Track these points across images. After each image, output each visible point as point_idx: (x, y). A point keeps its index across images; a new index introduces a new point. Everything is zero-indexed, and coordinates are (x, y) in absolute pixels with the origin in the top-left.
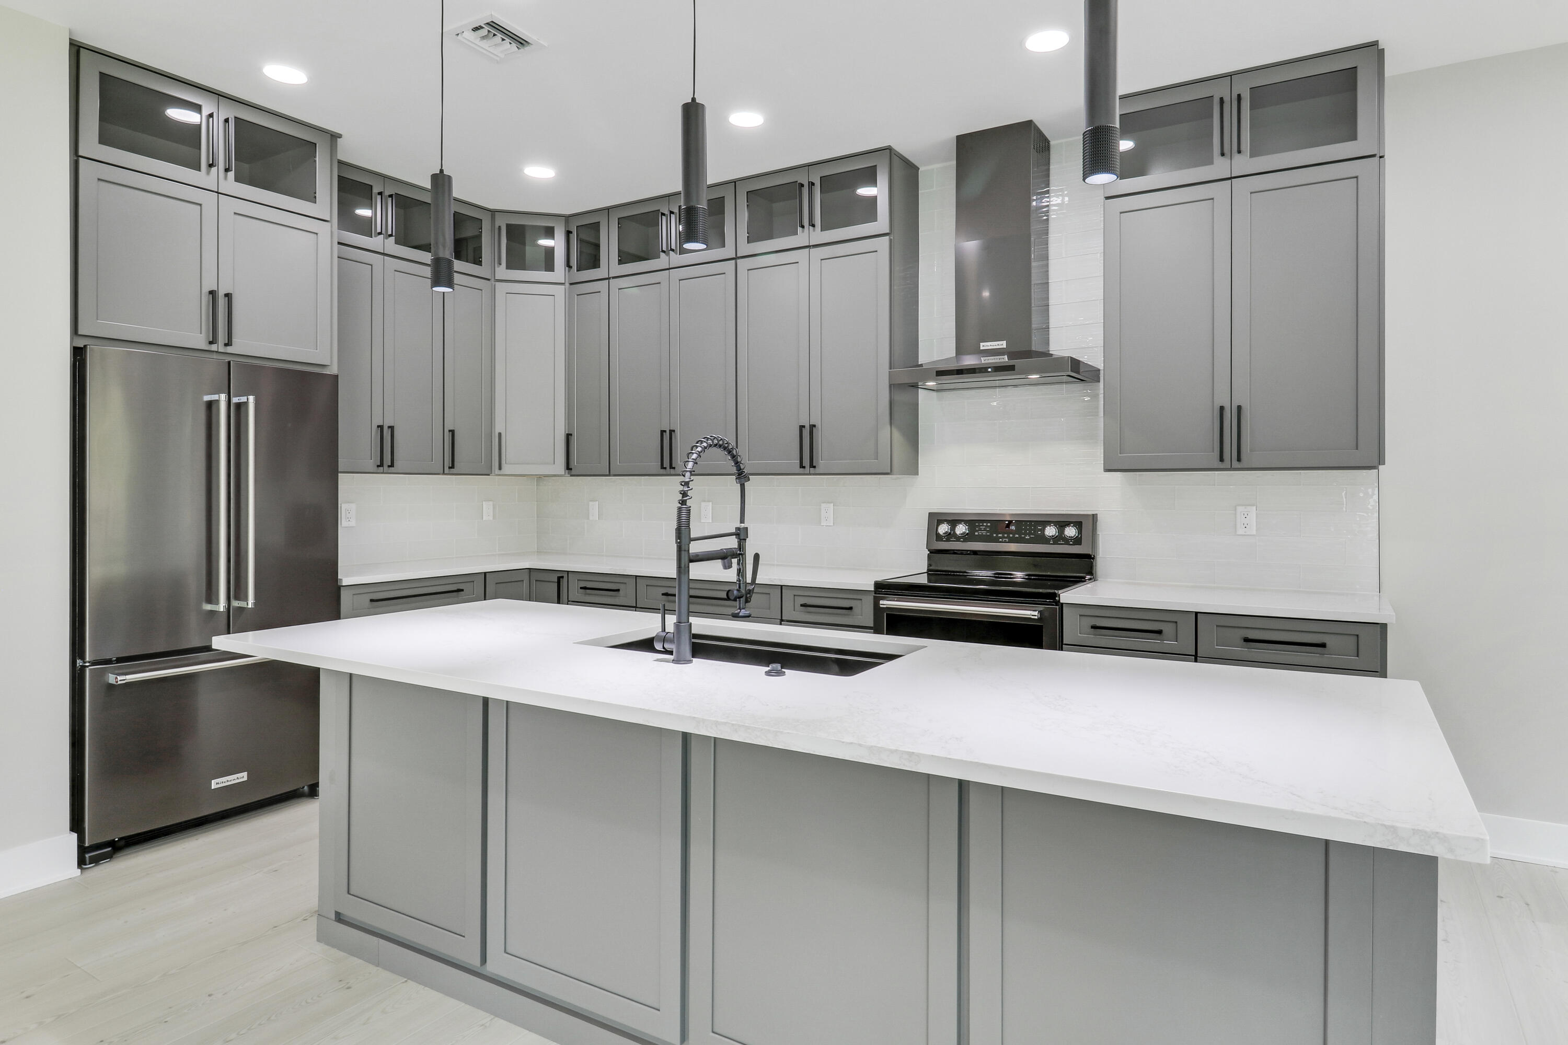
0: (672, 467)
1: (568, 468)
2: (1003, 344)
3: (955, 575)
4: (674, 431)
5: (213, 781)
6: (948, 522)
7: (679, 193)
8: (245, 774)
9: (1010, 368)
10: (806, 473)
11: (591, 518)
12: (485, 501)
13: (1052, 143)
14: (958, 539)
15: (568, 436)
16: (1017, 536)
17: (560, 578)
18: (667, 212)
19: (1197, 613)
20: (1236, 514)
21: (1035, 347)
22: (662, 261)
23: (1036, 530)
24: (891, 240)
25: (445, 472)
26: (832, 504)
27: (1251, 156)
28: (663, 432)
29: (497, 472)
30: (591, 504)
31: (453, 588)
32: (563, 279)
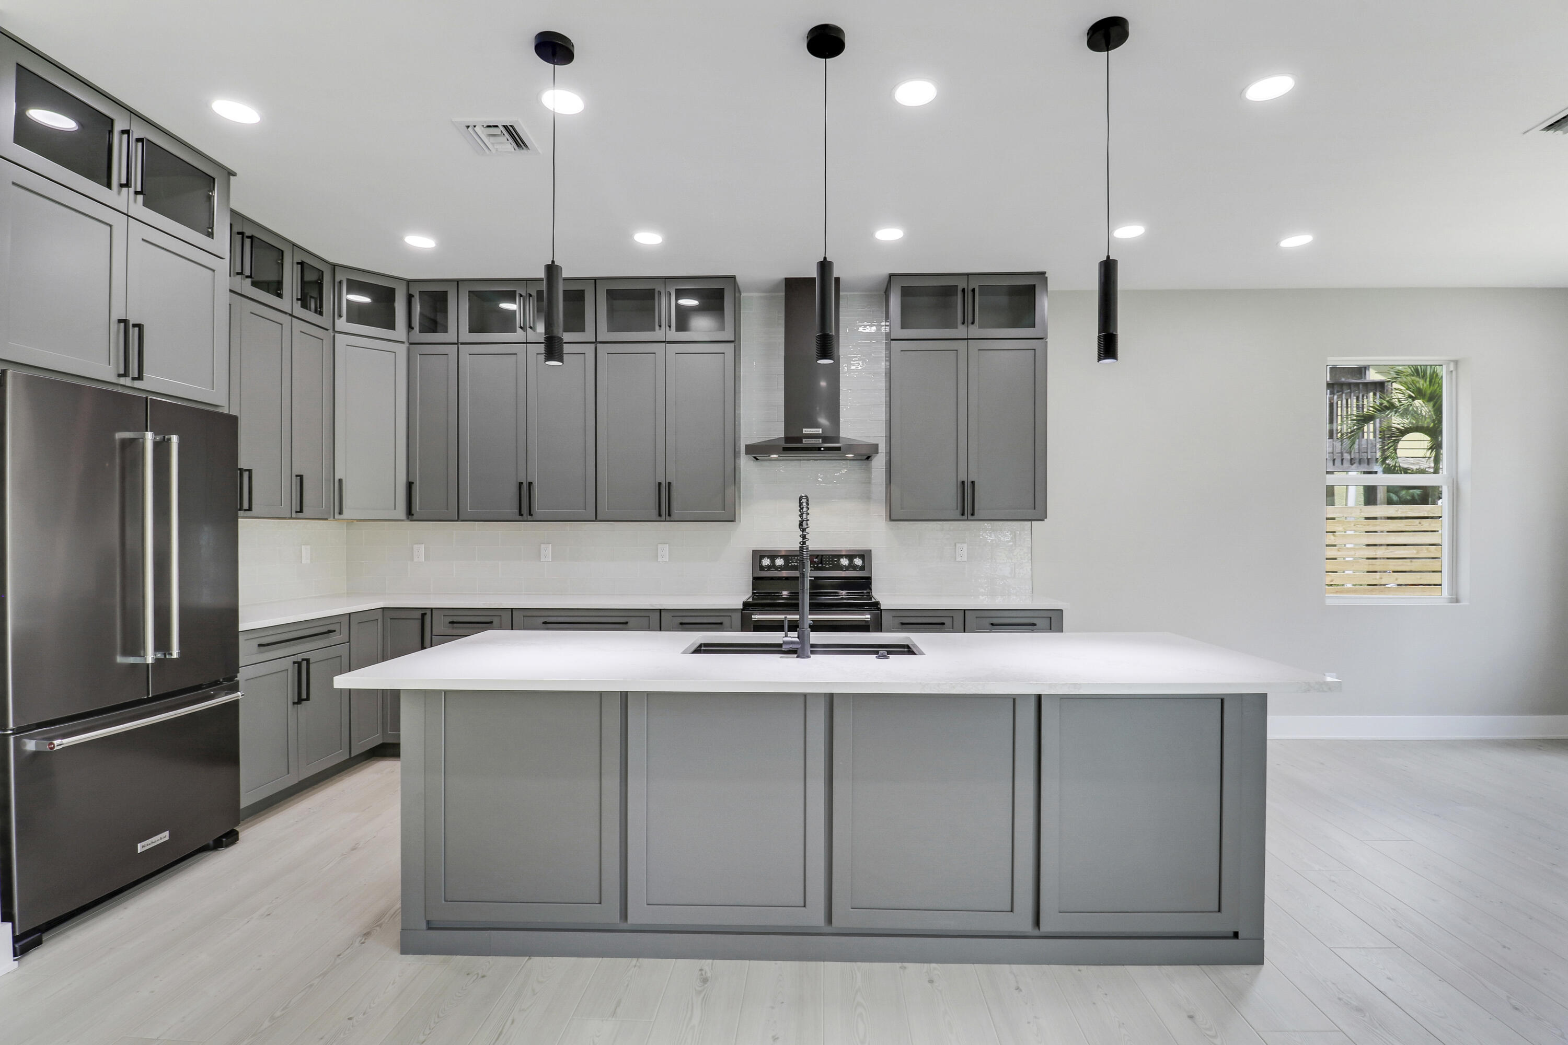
0: (530, 514)
1: (410, 513)
2: (818, 430)
3: (770, 595)
4: (532, 483)
5: (139, 844)
6: (769, 557)
7: (541, 280)
8: (167, 833)
10: (662, 520)
12: (303, 545)
15: (410, 485)
16: (820, 565)
17: (423, 615)
18: (524, 294)
19: (965, 610)
20: (955, 548)
21: (831, 434)
22: (518, 337)
23: (833, 561)
24: (735, 346)
25: (293, 517)
26: (668, 545)
27: (979, 328)
28: (521, 484)
29: (337, 516)
30: (415, 546)
31: (325, 629)
32: (404, 339)
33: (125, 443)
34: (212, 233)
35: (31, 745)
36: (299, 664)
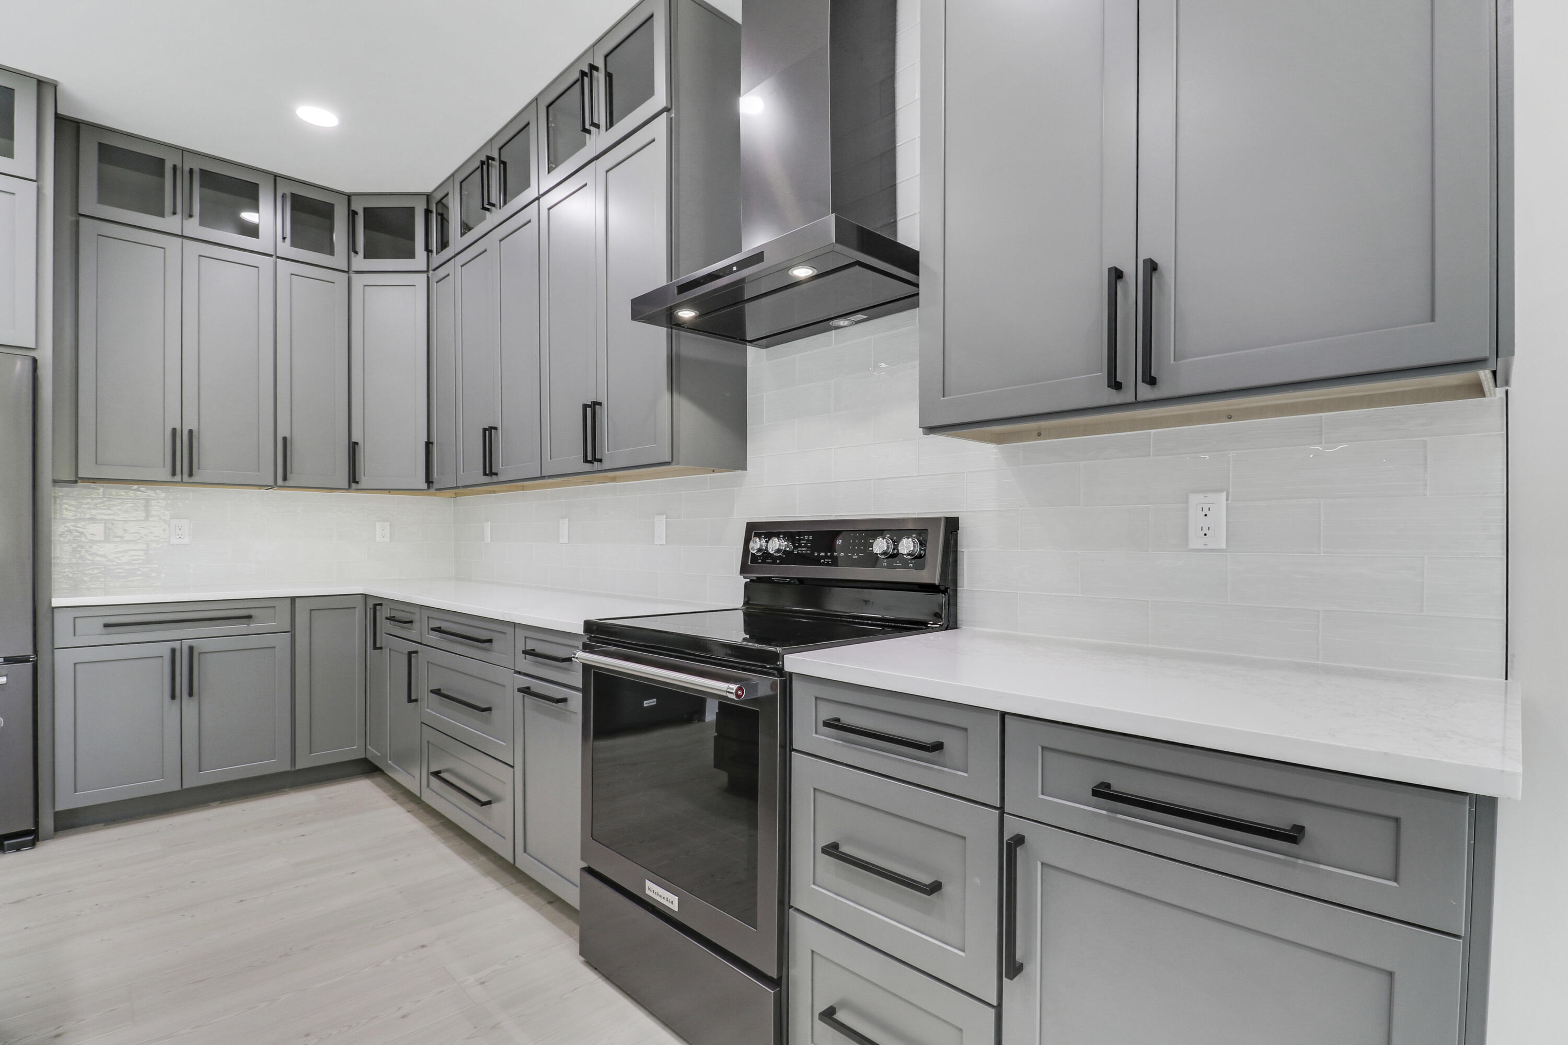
0: (493, 473)
6: (762, 534)
11: (486, 540)
14: (772, 560)
15: (429, 445)
16: (842, 554)
17: (376, 606)
20: (1187, 509)
22: (488, 222)
23: (866, 545)
24: (670, 120)
25: (275, 486)
26: (665, 516)
28: (485, 431)
30: (486, 524)
32: (424, 266)
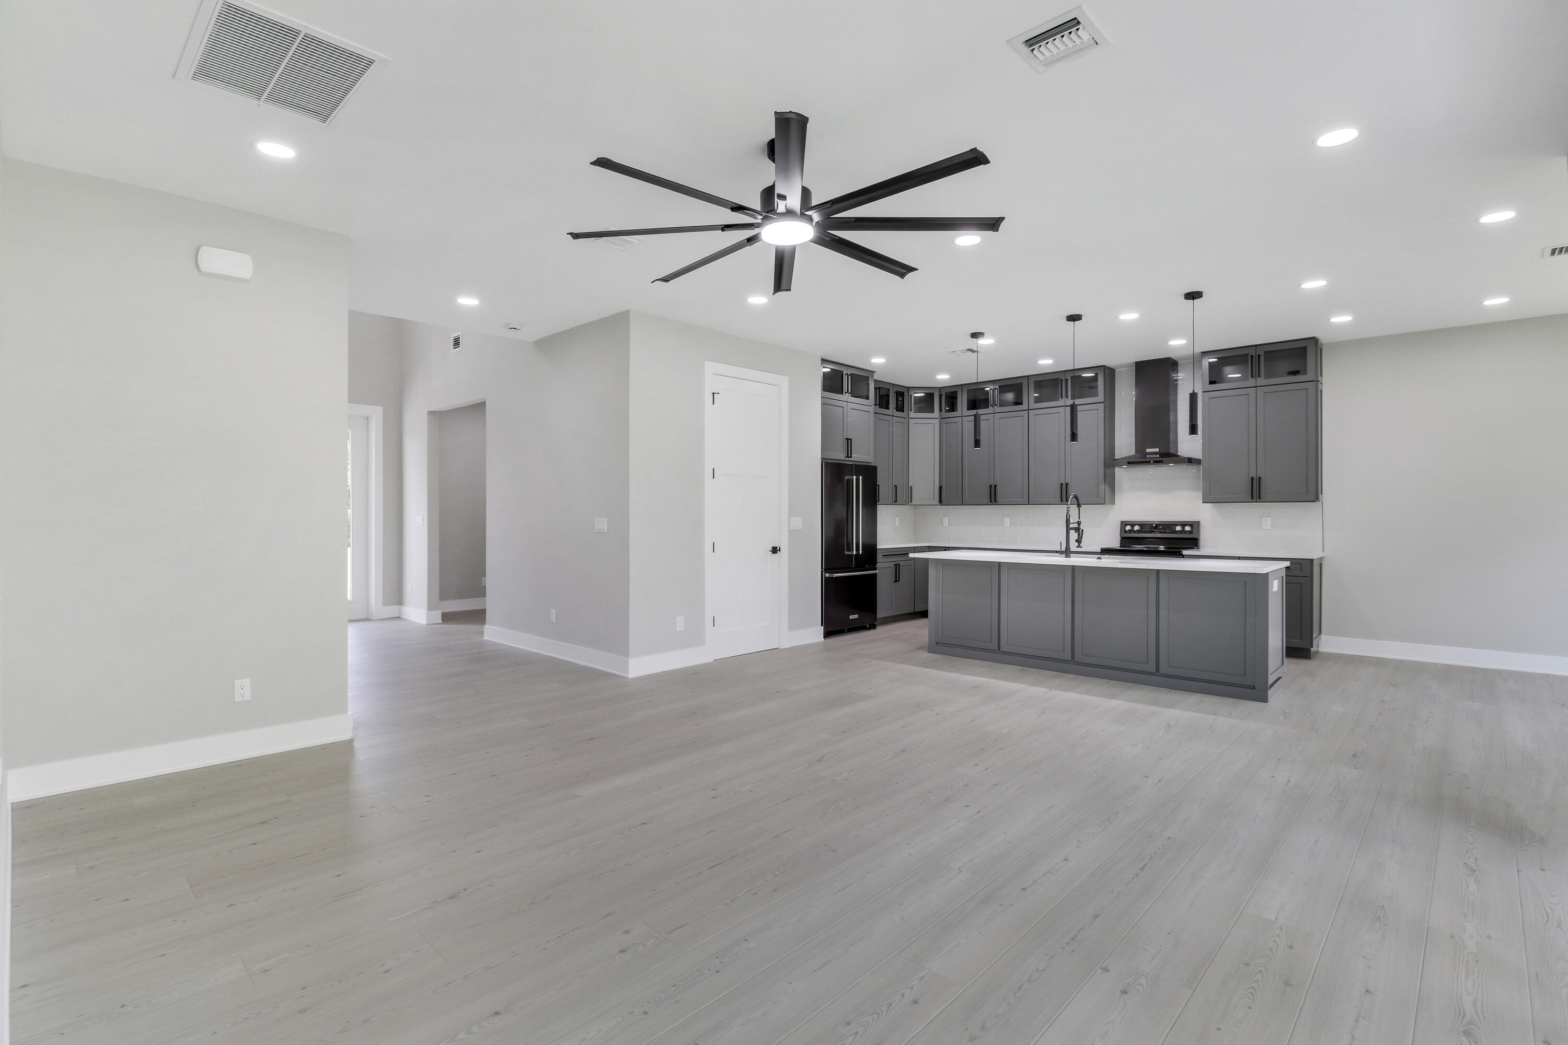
0: (996, 502)
1: (940, 501)
2: (1157, 450)
4: (995, 484)
5: (850, 617)
9: (1161, 462)
11: (944, 525)
13: (1179, 362)
14: (1135, 532)
15: (941, 488)
16: (1163, 531)
18: (994, 388)
20: (1262, 520)
21: (1172, 451)
22: (991, 410)
23: (1172, 528)
24: (1105, 405)
27: (1264, 379)
28: (991, 486)
29: (910, 503)
30: (944, 518)
31: (905, 553)
32: (938, 417)
33: (848, 480)
34: (868, 398)
35: (827, 575)
36: (896, 565)
